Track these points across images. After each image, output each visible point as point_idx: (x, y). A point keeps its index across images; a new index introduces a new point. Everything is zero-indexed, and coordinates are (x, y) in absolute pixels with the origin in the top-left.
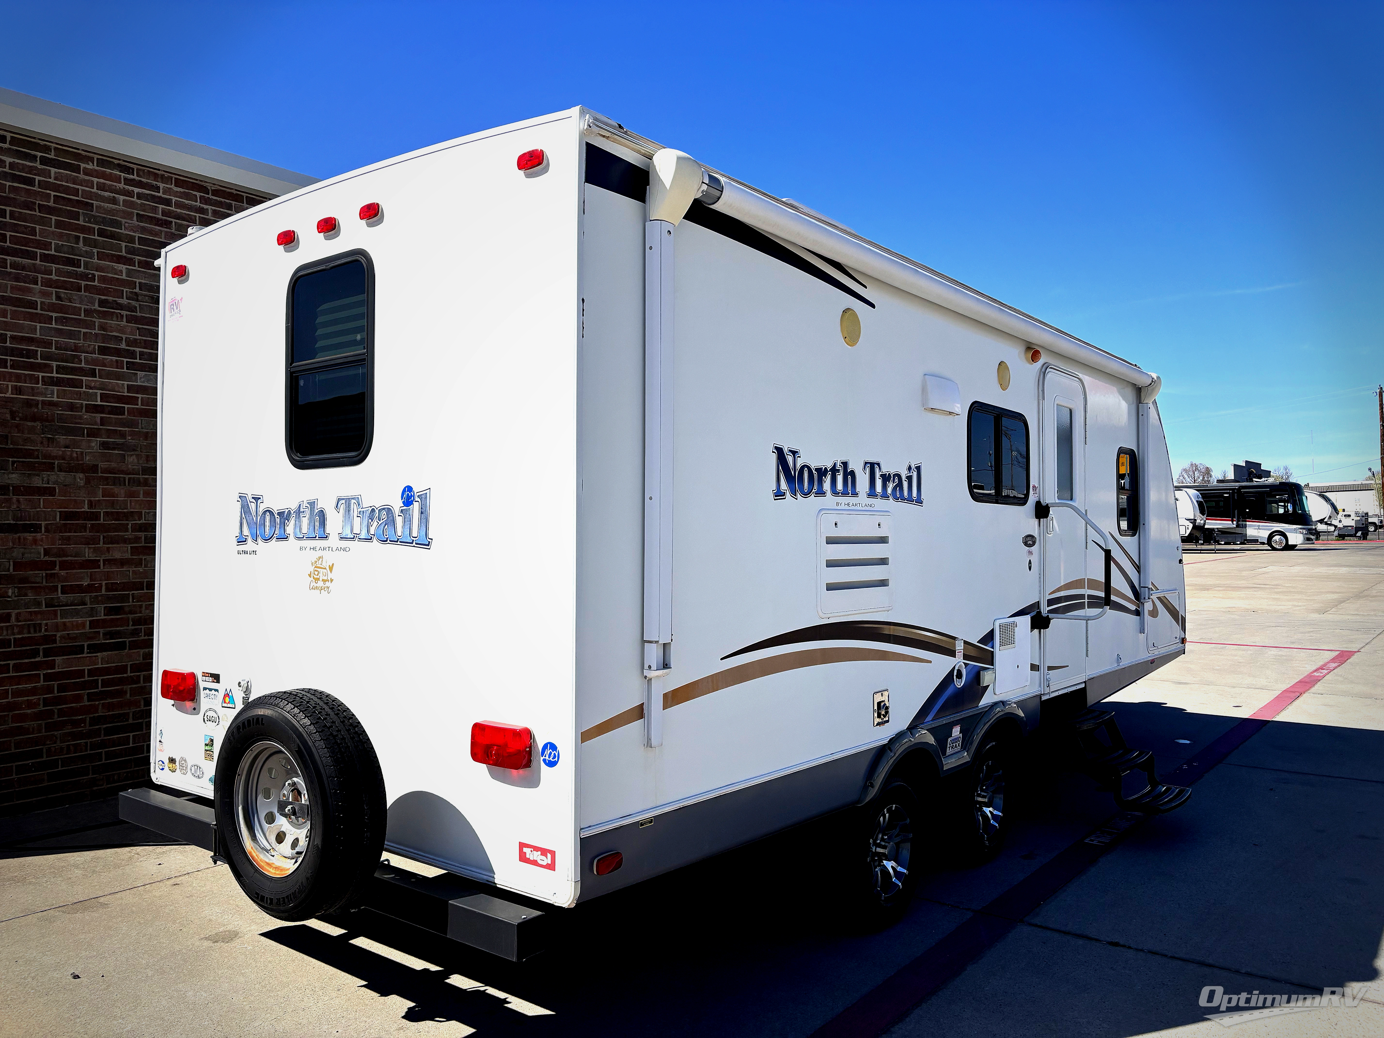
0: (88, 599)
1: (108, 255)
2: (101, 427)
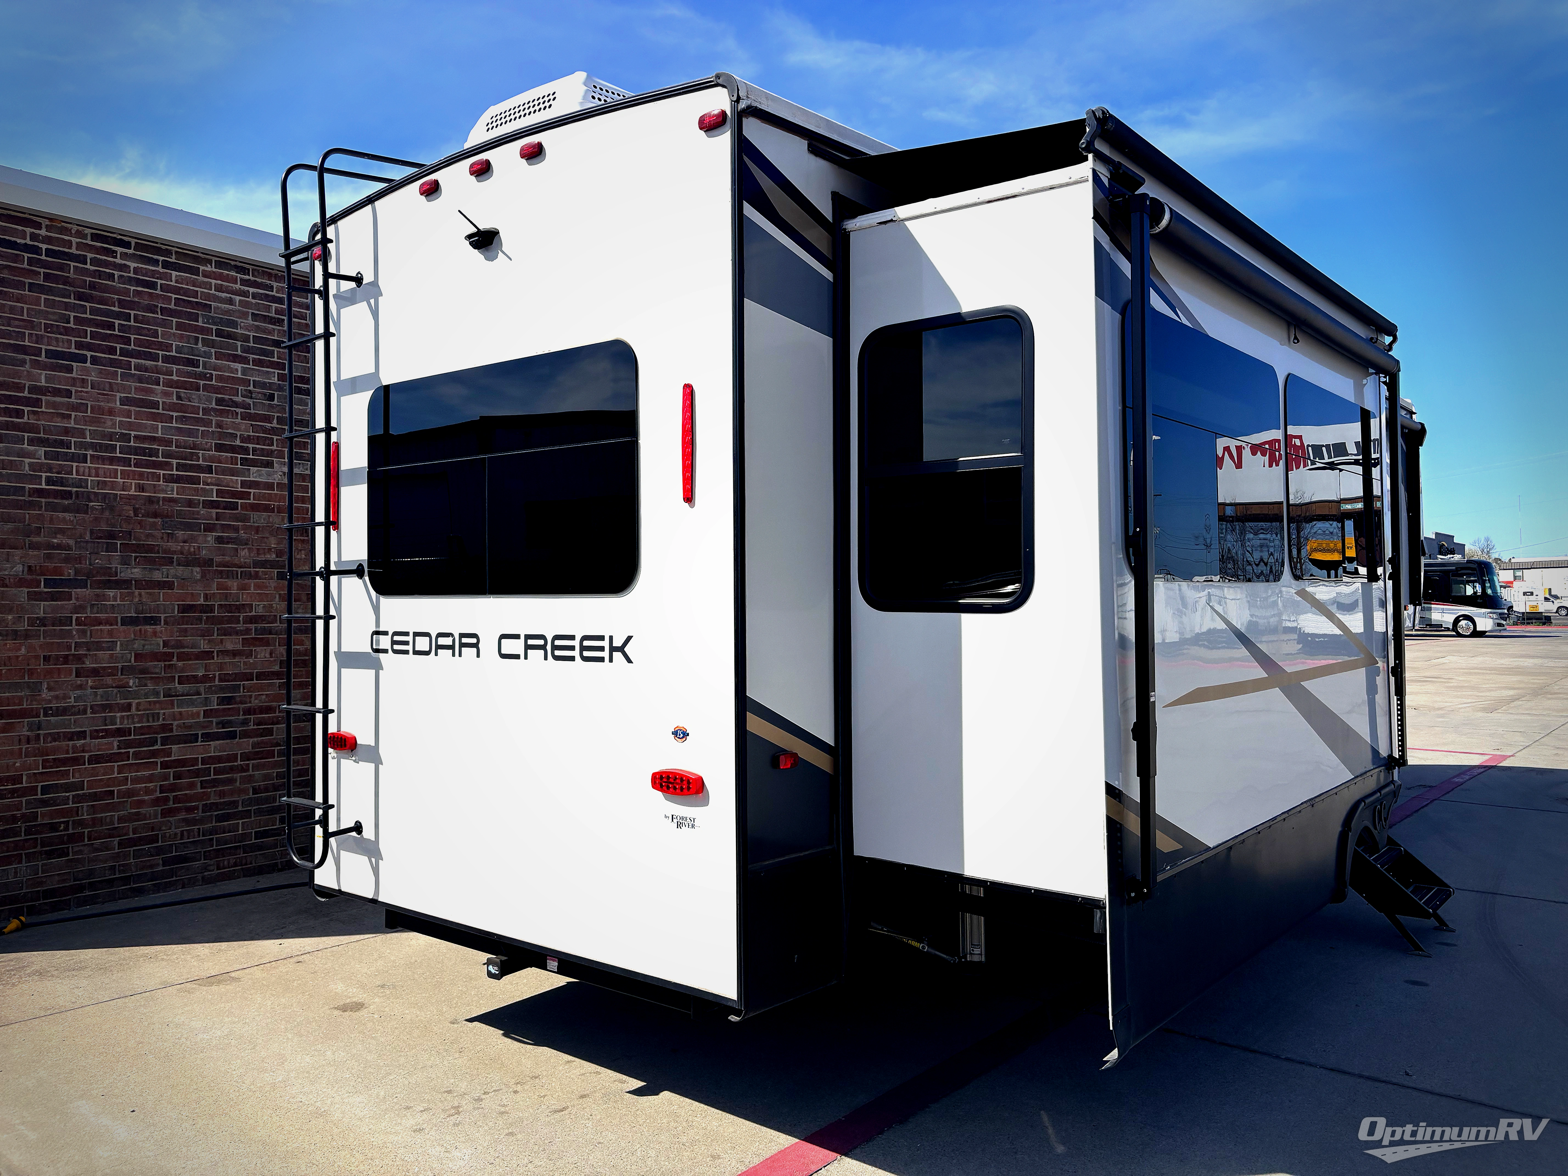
0: (202, 690)
1: (224, 354)
2: (216, 522)
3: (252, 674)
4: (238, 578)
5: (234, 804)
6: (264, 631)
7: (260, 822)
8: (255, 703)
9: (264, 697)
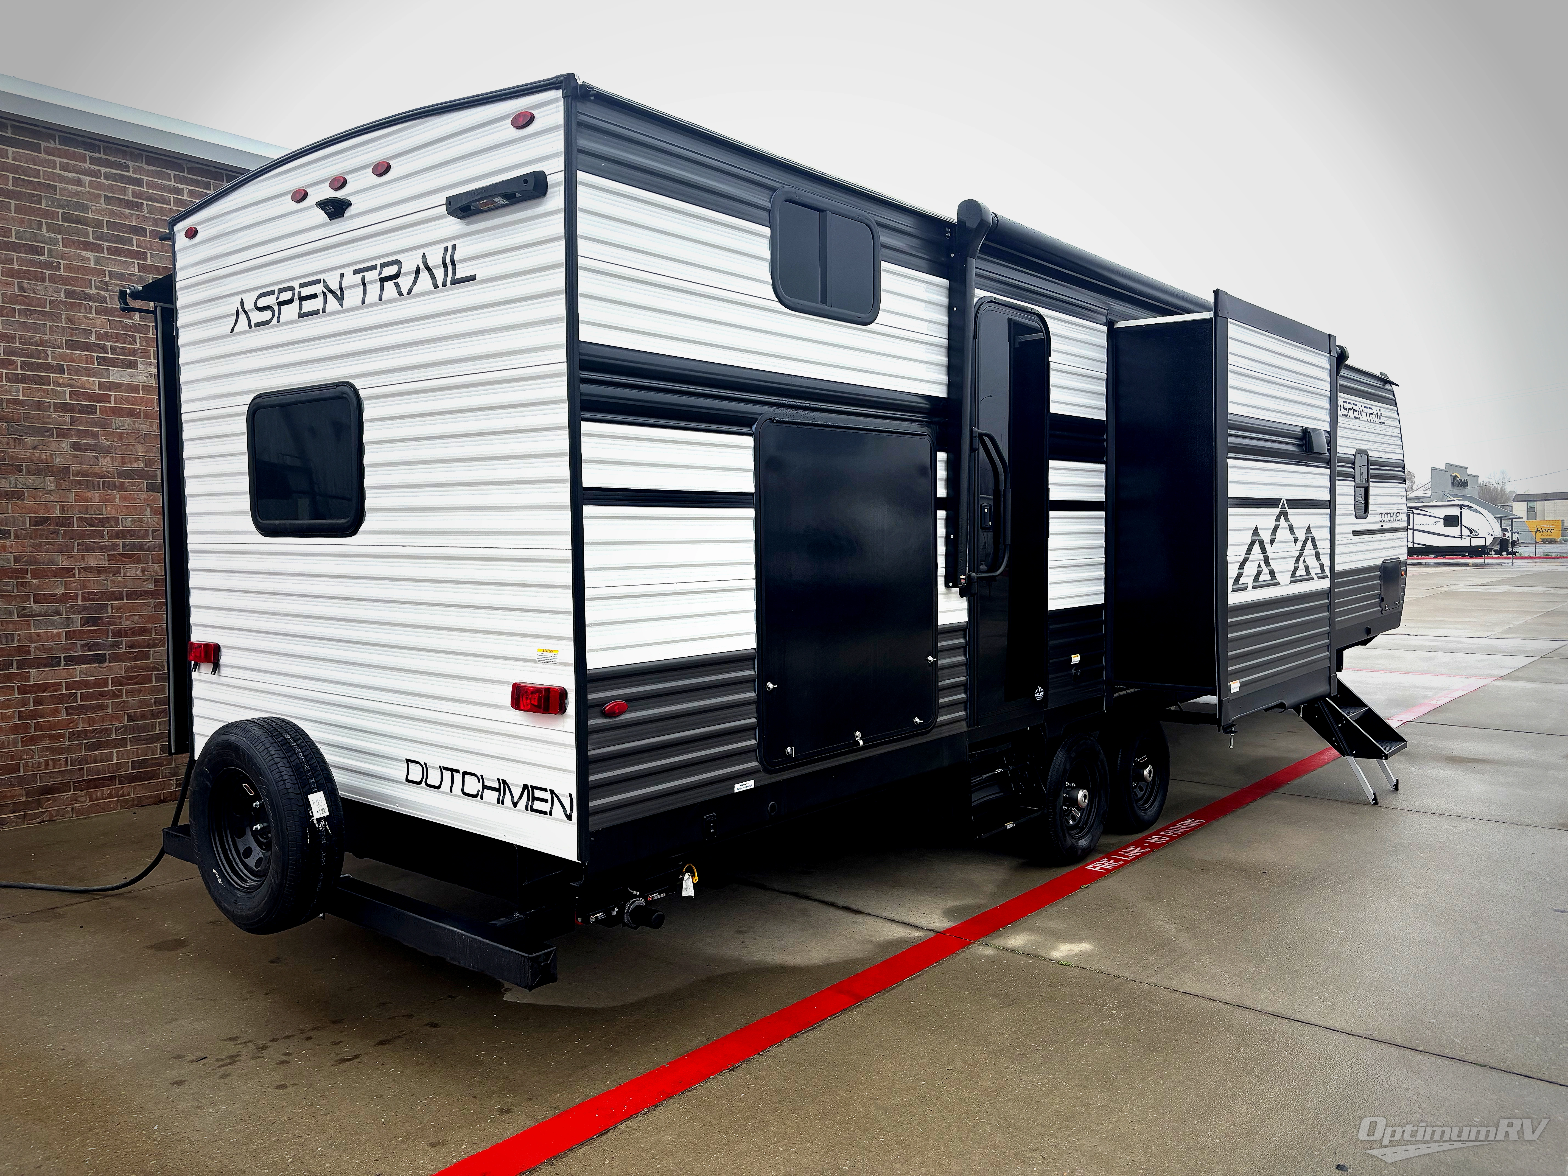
0: (63, 610)
1: (73, 241)
2: (71, 427)
3: (121, 593)
4: (99, 488)
5: (108, 732)
6: (133, 547)
7: (137, 751)
8: (126, 624)
9: (137, 618)
